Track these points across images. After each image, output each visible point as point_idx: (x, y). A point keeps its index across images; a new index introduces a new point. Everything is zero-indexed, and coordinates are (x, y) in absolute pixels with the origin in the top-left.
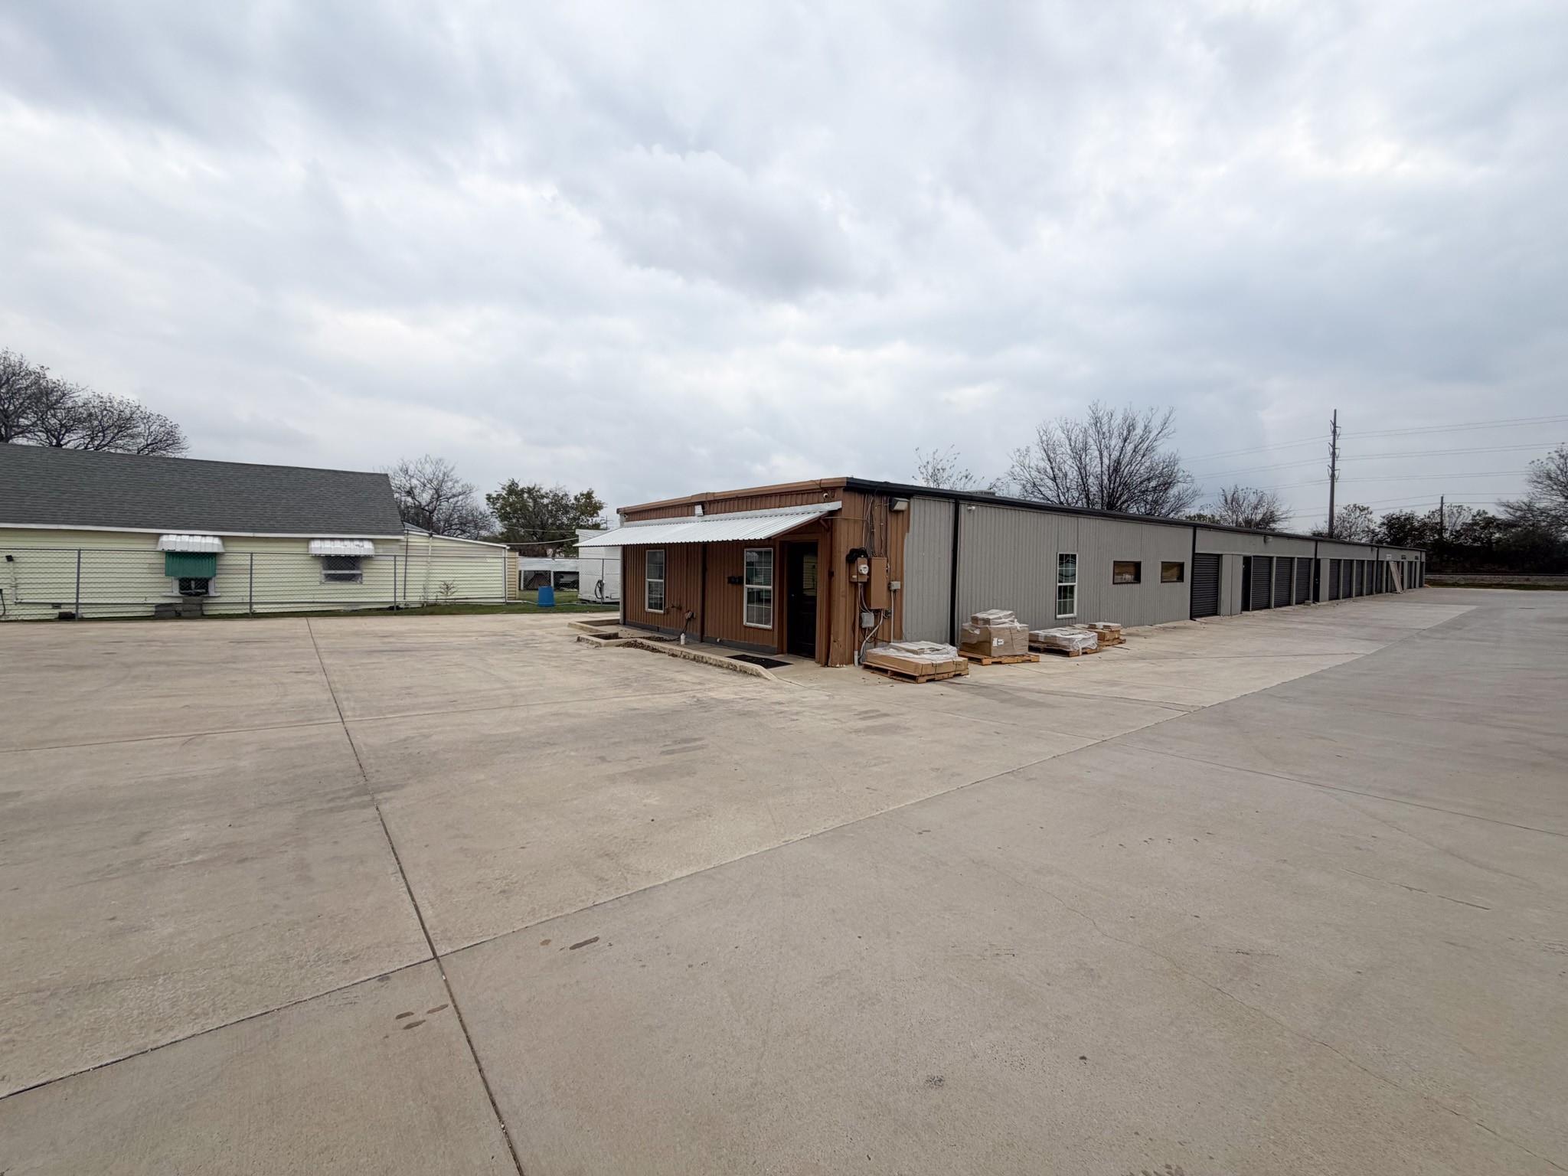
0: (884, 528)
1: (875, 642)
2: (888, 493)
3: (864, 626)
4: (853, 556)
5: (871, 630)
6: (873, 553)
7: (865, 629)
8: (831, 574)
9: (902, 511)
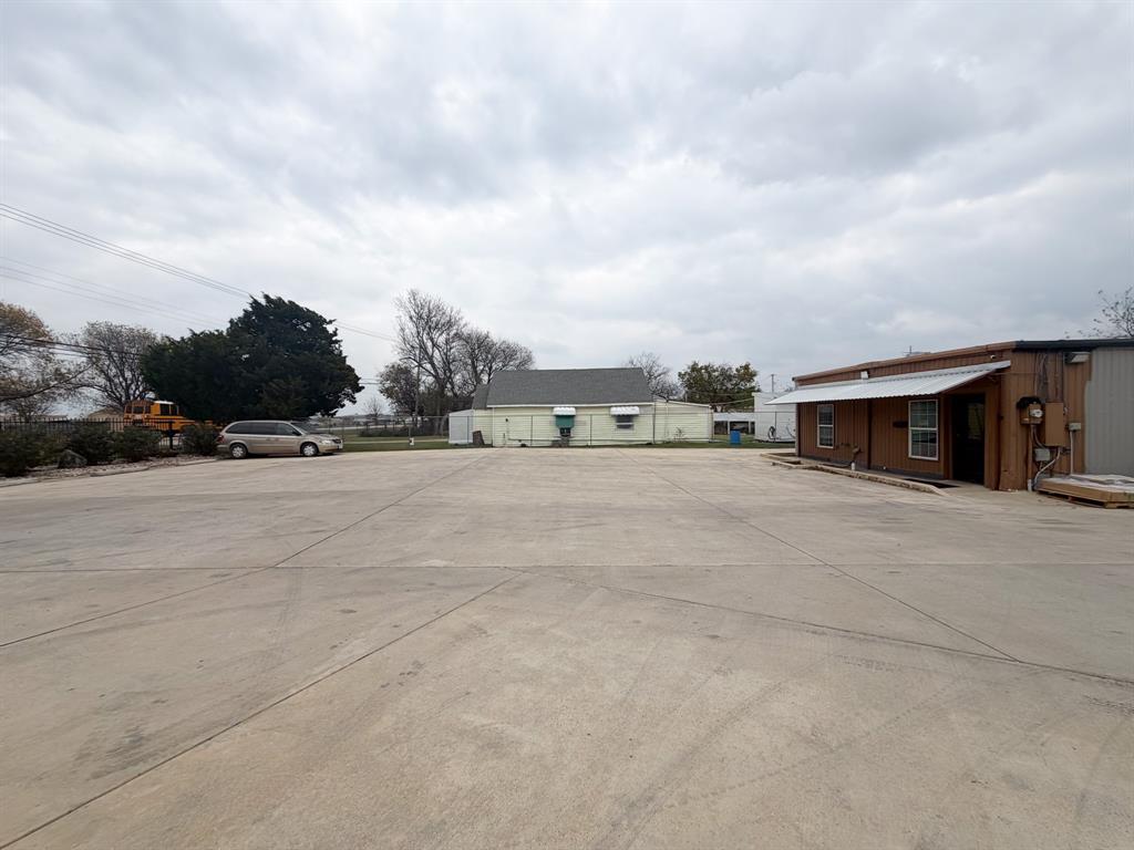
0: (1060, 379)
1: (1051, 472)
2: (1064, 350)
3: (1038, 459)
4: (1024, 404)
5: (1045, 463)
6: (1048, 401)
7: (1039, 462)
8: (1000, 418)
9: (1082, 363)
